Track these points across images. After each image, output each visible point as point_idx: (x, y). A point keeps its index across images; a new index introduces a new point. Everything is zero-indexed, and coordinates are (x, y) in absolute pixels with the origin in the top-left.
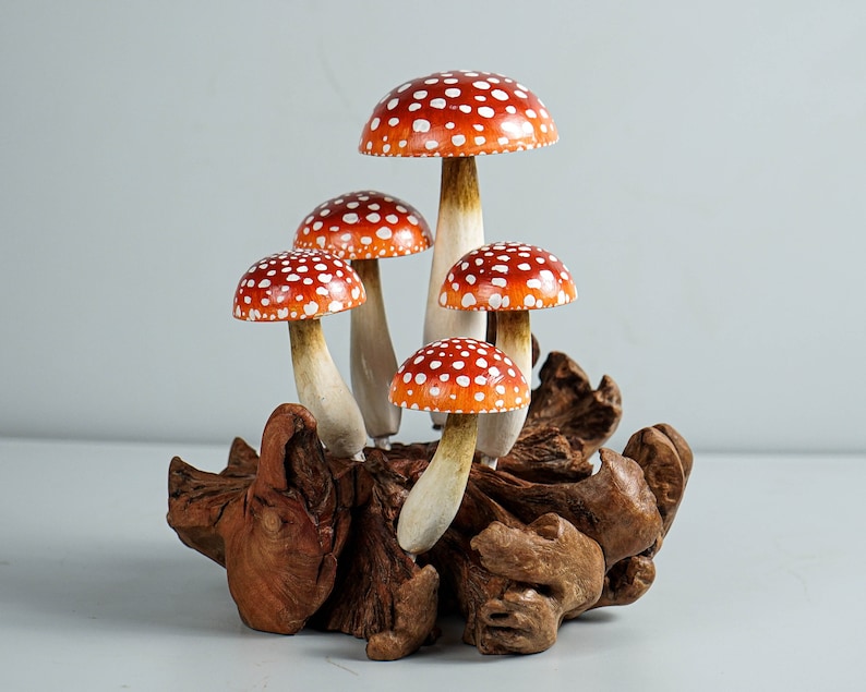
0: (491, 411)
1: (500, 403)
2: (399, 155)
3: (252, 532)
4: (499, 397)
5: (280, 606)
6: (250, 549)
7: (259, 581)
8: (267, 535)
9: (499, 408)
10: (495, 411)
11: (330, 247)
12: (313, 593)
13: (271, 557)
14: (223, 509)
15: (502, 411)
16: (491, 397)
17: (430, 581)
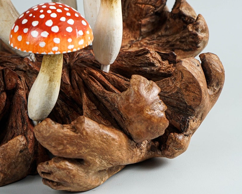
0: (49, 53)
1: (55, 49)
4: (55, 45)
9: (55, 52)
10: (52, 53)
15: (56, 53)
16: (49, 45)
17: (18, 145)
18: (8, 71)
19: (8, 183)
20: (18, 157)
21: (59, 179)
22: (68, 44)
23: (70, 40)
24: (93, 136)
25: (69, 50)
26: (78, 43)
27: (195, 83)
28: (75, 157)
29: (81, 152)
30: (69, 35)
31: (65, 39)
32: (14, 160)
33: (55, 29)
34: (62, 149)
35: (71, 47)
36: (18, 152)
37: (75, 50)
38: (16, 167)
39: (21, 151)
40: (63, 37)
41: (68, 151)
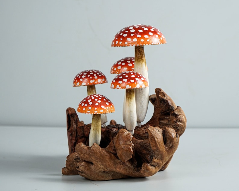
10: (87, 113)
17: (74, 156)
18: (85, 127)
19: (70, 174)
20: (74, 161)
21: (81, 170)
22: (95, 110)
23: (96, 109)
24: (96, 152)
25: (95, 113)
26: (100, 111)
27: (153, 138)
28: (88, 161)
29: (90, 158)
30: (96, 107)
31: (94, 108)
32: (71, 163)
33: (91, 103)
34: (83, 156)
35: (96, 112)
36: (74, 159)
37: (98, 114)
38: (73, 166)
39: (75, 159)
40: (93, 107)
41: (85, 157)
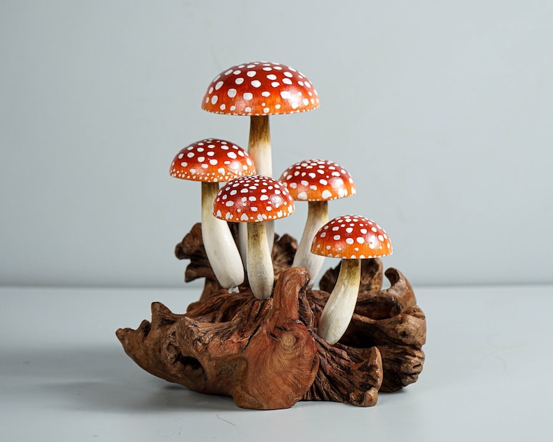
2: (277, 113)
3: (274, 350)
5: (290, 390)
6: (272, 360)
7: (278, 378)
8: (285, 349)
11: (228, 174)
12: (309, 378)
13: (286, 362)
14: (249, 340)
